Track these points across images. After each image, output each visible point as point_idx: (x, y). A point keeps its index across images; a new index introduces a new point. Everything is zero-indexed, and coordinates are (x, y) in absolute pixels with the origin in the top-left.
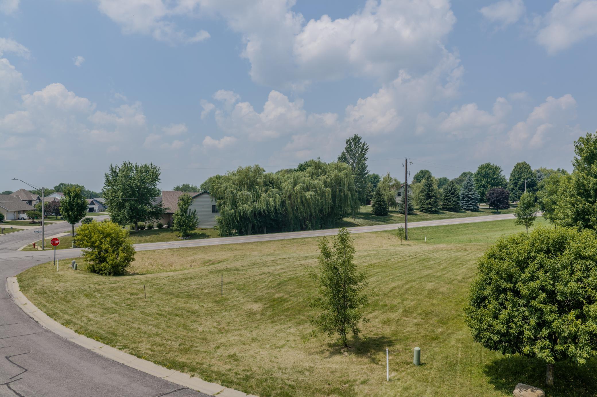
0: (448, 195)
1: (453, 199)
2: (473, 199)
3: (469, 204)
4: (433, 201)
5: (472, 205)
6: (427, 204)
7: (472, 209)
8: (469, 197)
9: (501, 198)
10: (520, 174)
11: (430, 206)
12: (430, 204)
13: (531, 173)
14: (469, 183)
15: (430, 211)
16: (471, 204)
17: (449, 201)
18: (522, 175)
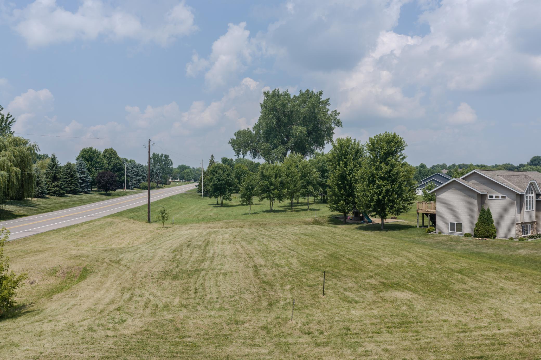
0: (68, 177)
1: (73, 182)
2: (87, 181)
3: (83, 187)
4: (61, 184)
5: (86, 187)
6: (54, 187)
7: (86, 191)
8: (83, 180)
9: (111, 181)
10: (110, 159)
11: (58, 189)
12: (57, 186)
13: (118, 158)
14: (81, 166)
15: (57, 194)
16: (84, 186)
17: (69, 184)
18: (112, 160)
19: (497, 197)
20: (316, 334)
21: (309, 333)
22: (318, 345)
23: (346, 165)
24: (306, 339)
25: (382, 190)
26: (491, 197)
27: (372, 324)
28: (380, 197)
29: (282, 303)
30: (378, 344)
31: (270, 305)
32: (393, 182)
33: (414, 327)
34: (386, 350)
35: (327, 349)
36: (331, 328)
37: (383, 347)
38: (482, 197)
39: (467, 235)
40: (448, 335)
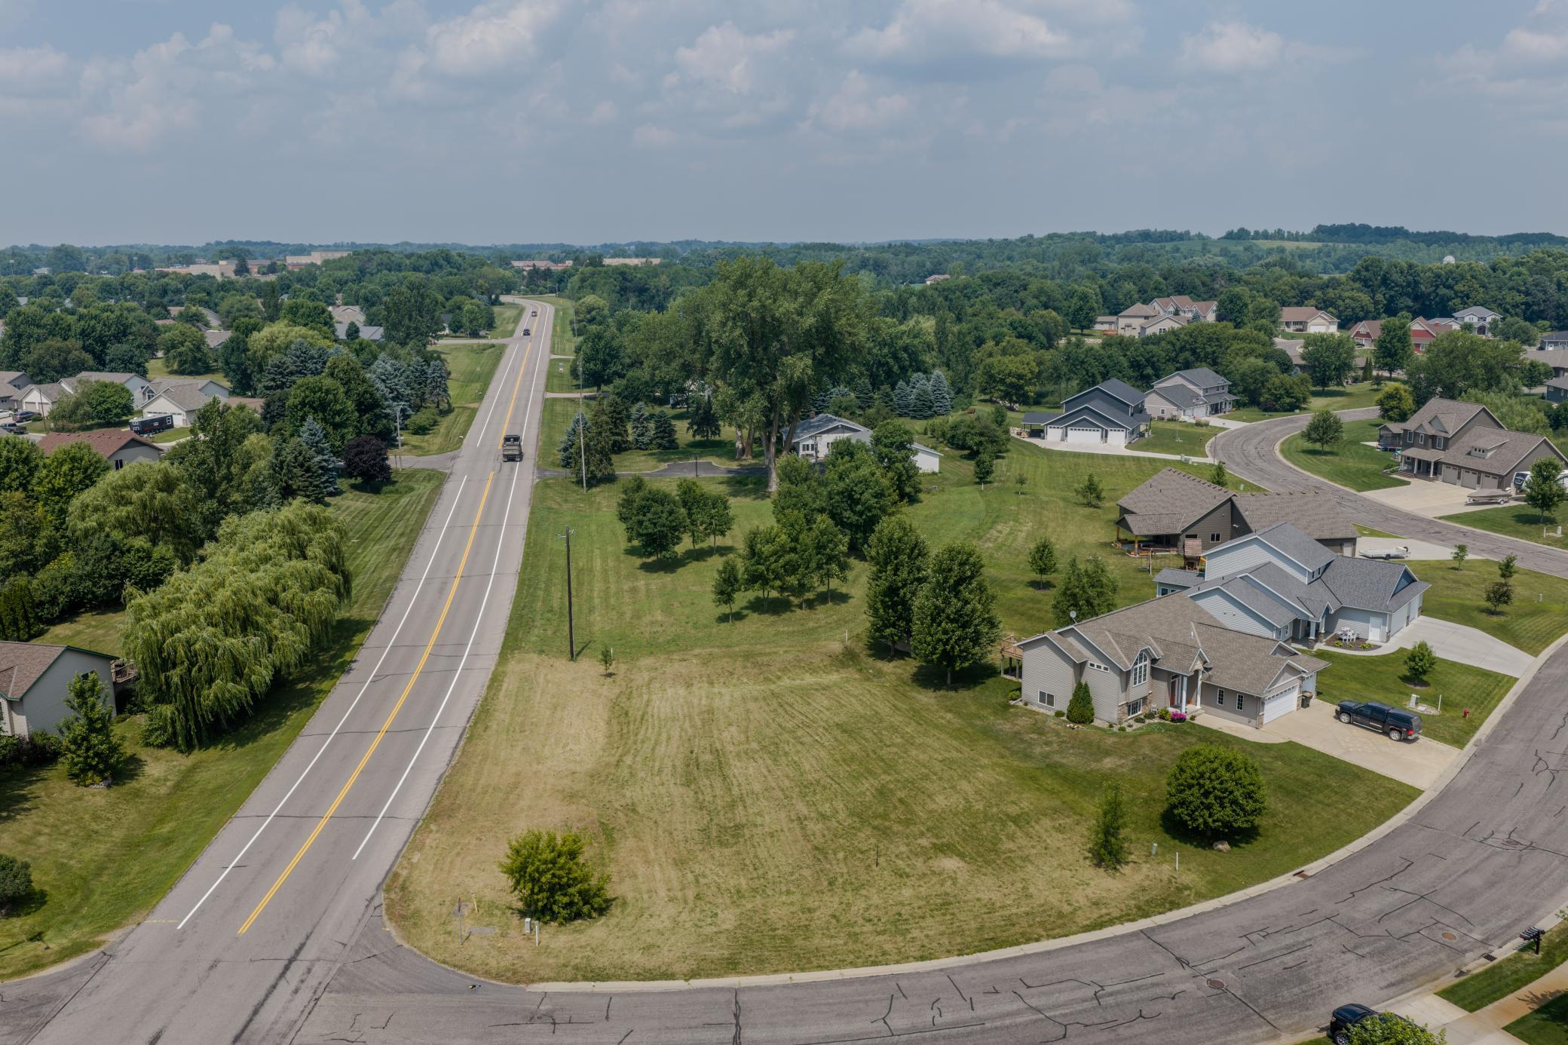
9: (379, 461)
13: (365, 380)
19: (1099, 667)
20: (876, 920)
21: (870, 920)
22: (879, 933)
23: (896, 570)
24: (868, 927)
25: (951, 638)
26: (1092, 665)
27: (920, 908)
28: (948, 647)
29: (840, 880)
30: (922, 929)
31: (830, 884)
32: (964, 626)
33: (953, 909)
34: (927, 936)
35: (885, 937)
36: (887, 913)
37: (925, 932)
38: (1080, 668)
39: (1059, 714)
40: (975, 917)
